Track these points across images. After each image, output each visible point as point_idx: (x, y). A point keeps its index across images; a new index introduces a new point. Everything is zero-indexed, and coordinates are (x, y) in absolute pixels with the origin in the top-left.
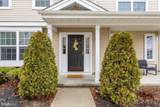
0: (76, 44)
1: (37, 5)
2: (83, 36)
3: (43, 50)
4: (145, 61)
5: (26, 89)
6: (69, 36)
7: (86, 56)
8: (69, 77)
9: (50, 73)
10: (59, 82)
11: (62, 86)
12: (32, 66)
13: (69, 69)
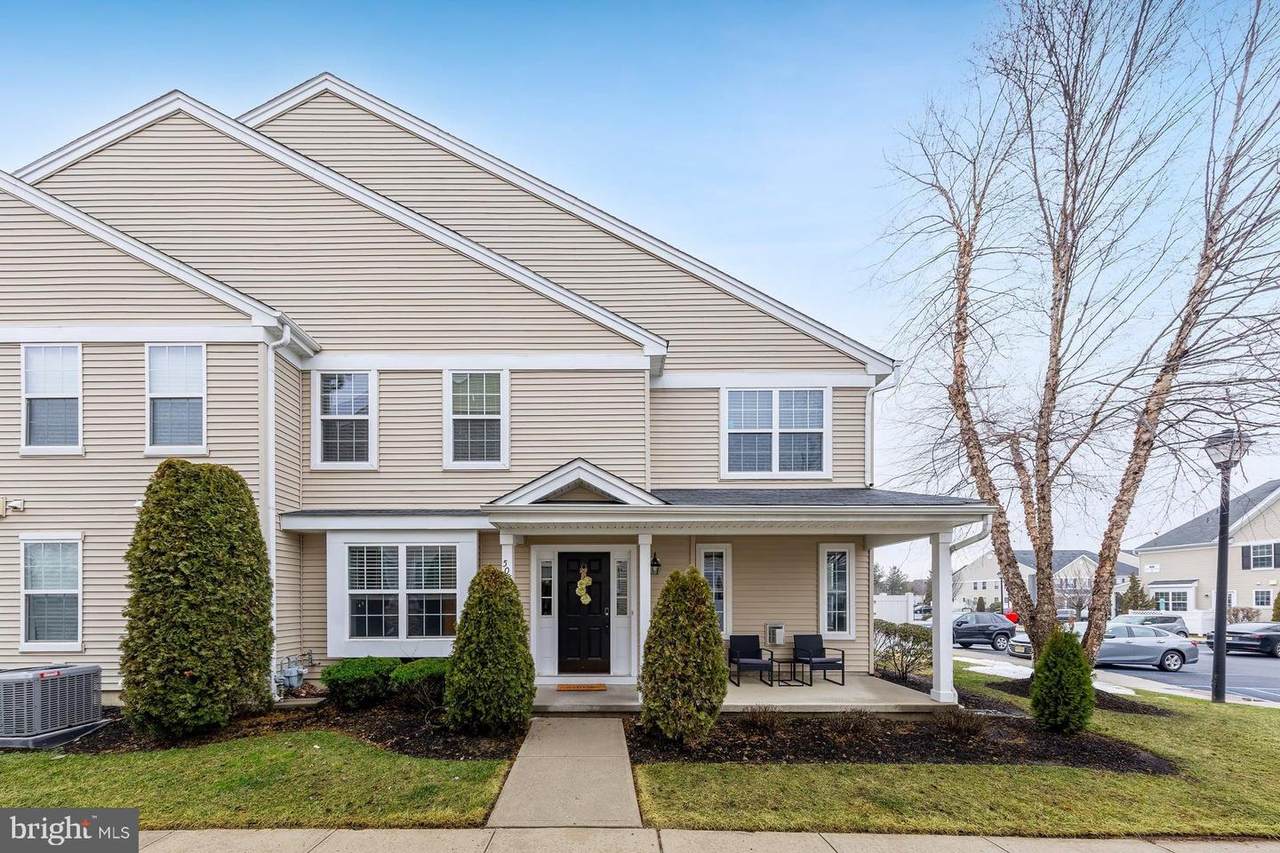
0: (585, 582)
1: (456, 457)
2: (607, 555)
3: (503, 615)
4: (818, 638)
5: (465, 706)
6: (561, 555)
7: (617, 622)
8: (564, 690)
9: (519, 670)
10: (536, 702)
11: (543, 712)
12: (481, 653)
13: (563, 668)
